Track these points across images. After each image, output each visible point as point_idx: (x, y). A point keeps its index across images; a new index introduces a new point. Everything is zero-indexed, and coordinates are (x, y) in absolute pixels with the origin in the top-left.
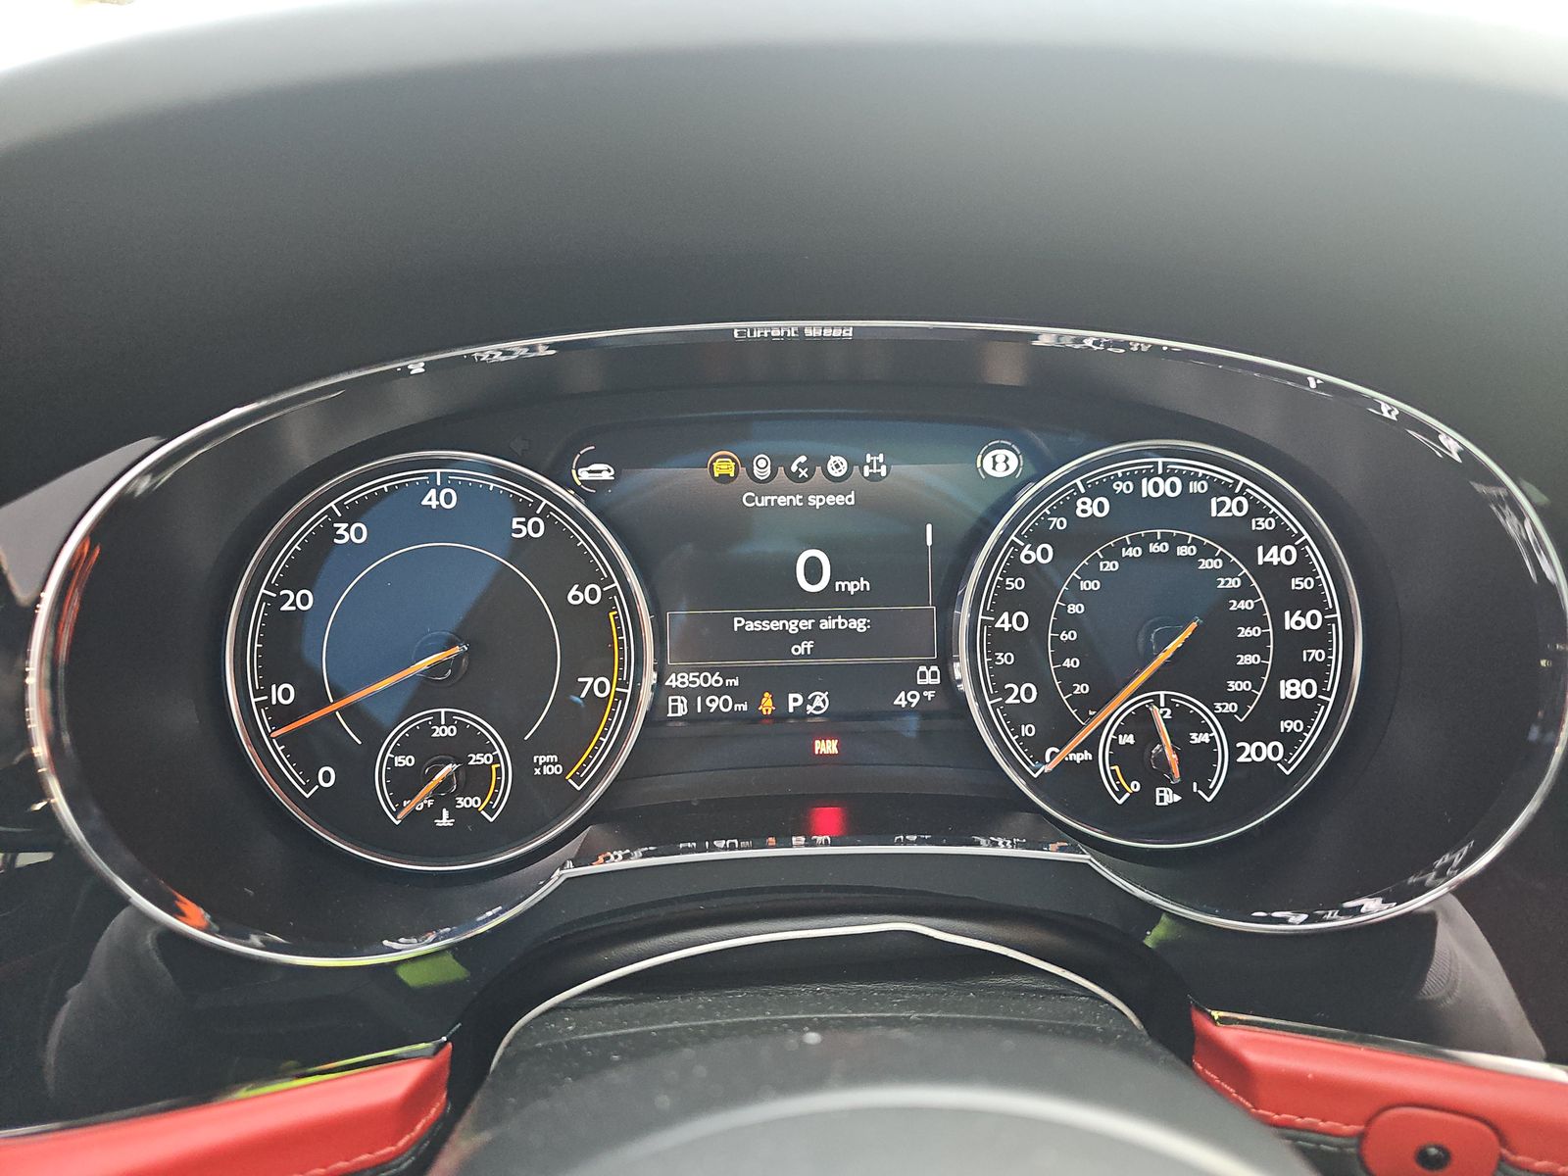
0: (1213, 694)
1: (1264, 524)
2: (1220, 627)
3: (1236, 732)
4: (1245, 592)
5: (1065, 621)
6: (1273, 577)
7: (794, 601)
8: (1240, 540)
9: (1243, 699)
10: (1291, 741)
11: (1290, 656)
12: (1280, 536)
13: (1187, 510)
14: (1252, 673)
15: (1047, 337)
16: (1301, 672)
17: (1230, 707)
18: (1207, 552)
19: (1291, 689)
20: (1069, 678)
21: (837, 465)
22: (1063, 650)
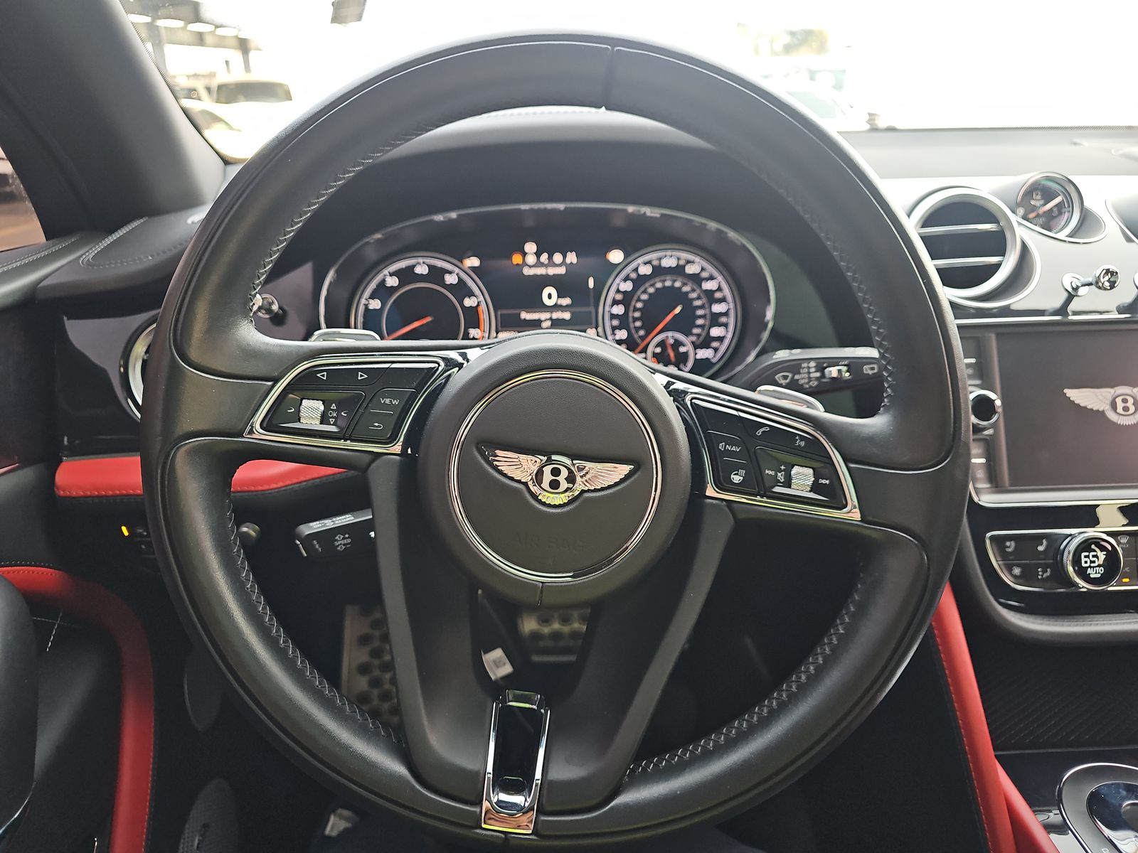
0: (688, 333)
1: (705, 275)
2: (689, 311)
3: (696, 346)
4: (699, 298)
5: (635, 309)
6: (709, 294)
7: (544, 308)
8: (697, 279)
9: (699, 335)
10: (716, 350)
11: (715, 320)
12: (711, 278)
13: (679, 271)
14: (702, 326)
15: (631, 209)
16: (720, 325)
17: (694, 338)
18: (684, 284)
19: (715, 332)
20: (637, 329)
21: (558, 258)
22: (635, 320)
